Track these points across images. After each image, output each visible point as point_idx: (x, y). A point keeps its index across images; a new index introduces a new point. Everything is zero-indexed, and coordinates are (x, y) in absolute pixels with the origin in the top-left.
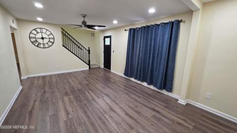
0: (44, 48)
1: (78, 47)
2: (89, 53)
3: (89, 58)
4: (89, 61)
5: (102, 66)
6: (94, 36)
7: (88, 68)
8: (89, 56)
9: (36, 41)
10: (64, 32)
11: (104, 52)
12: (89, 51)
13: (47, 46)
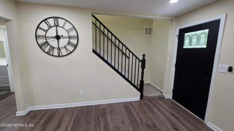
0: (59, 56)
1: (123, 53)
2: (143, 67)
3: (142, 77)
4: (142, 82)
5: (169, 95)
6: (150, 33)
7: (138, 98)
8: (143, 73)
9: (47, 43)
10: (98, 24)
11: (176, 65)
12: (143, 62)
13: (64, 52)
